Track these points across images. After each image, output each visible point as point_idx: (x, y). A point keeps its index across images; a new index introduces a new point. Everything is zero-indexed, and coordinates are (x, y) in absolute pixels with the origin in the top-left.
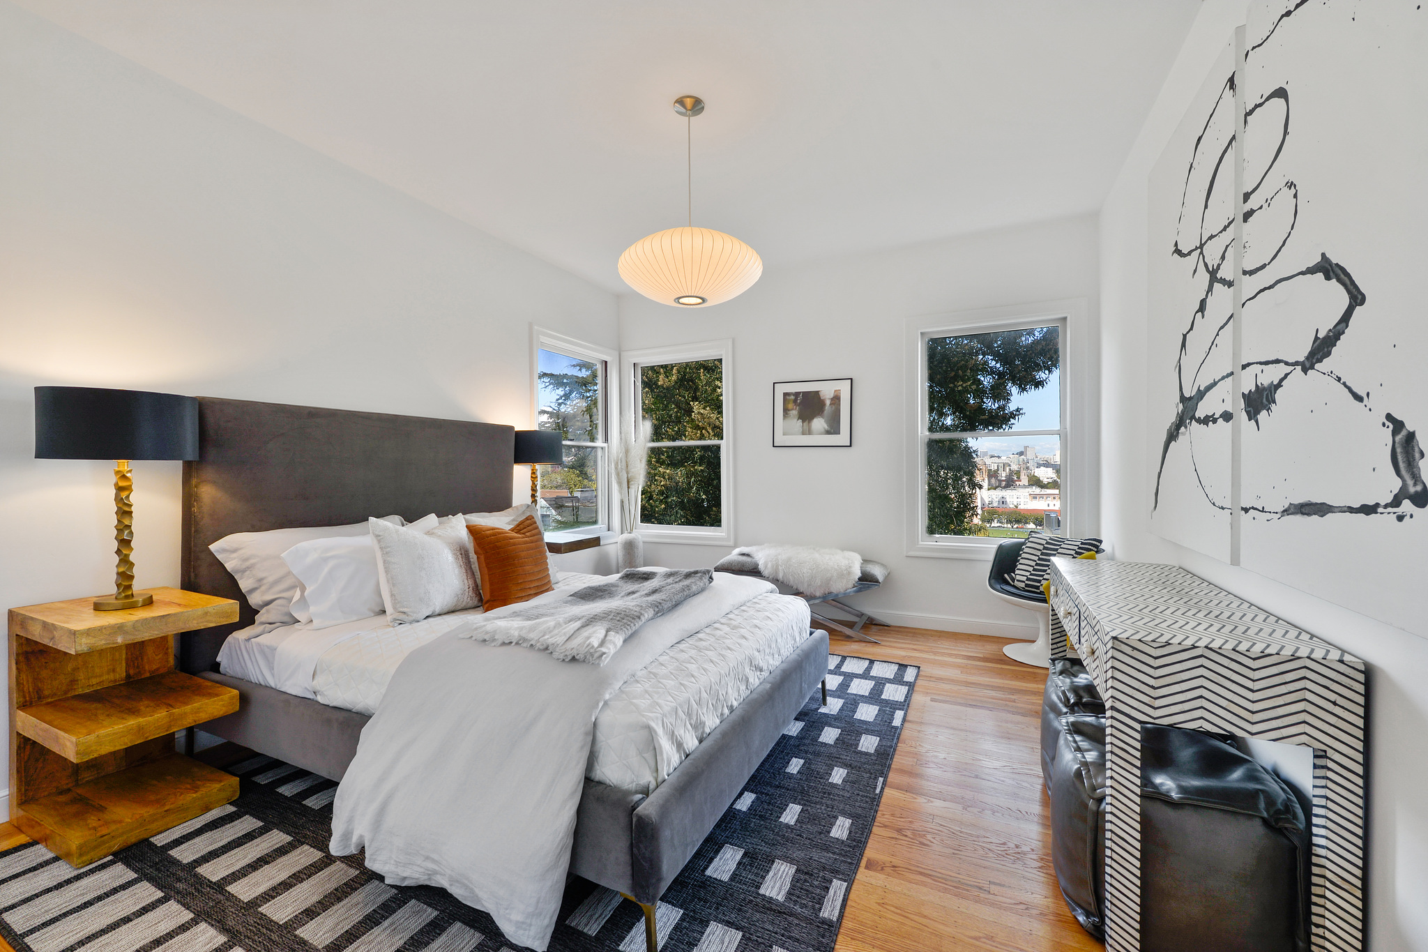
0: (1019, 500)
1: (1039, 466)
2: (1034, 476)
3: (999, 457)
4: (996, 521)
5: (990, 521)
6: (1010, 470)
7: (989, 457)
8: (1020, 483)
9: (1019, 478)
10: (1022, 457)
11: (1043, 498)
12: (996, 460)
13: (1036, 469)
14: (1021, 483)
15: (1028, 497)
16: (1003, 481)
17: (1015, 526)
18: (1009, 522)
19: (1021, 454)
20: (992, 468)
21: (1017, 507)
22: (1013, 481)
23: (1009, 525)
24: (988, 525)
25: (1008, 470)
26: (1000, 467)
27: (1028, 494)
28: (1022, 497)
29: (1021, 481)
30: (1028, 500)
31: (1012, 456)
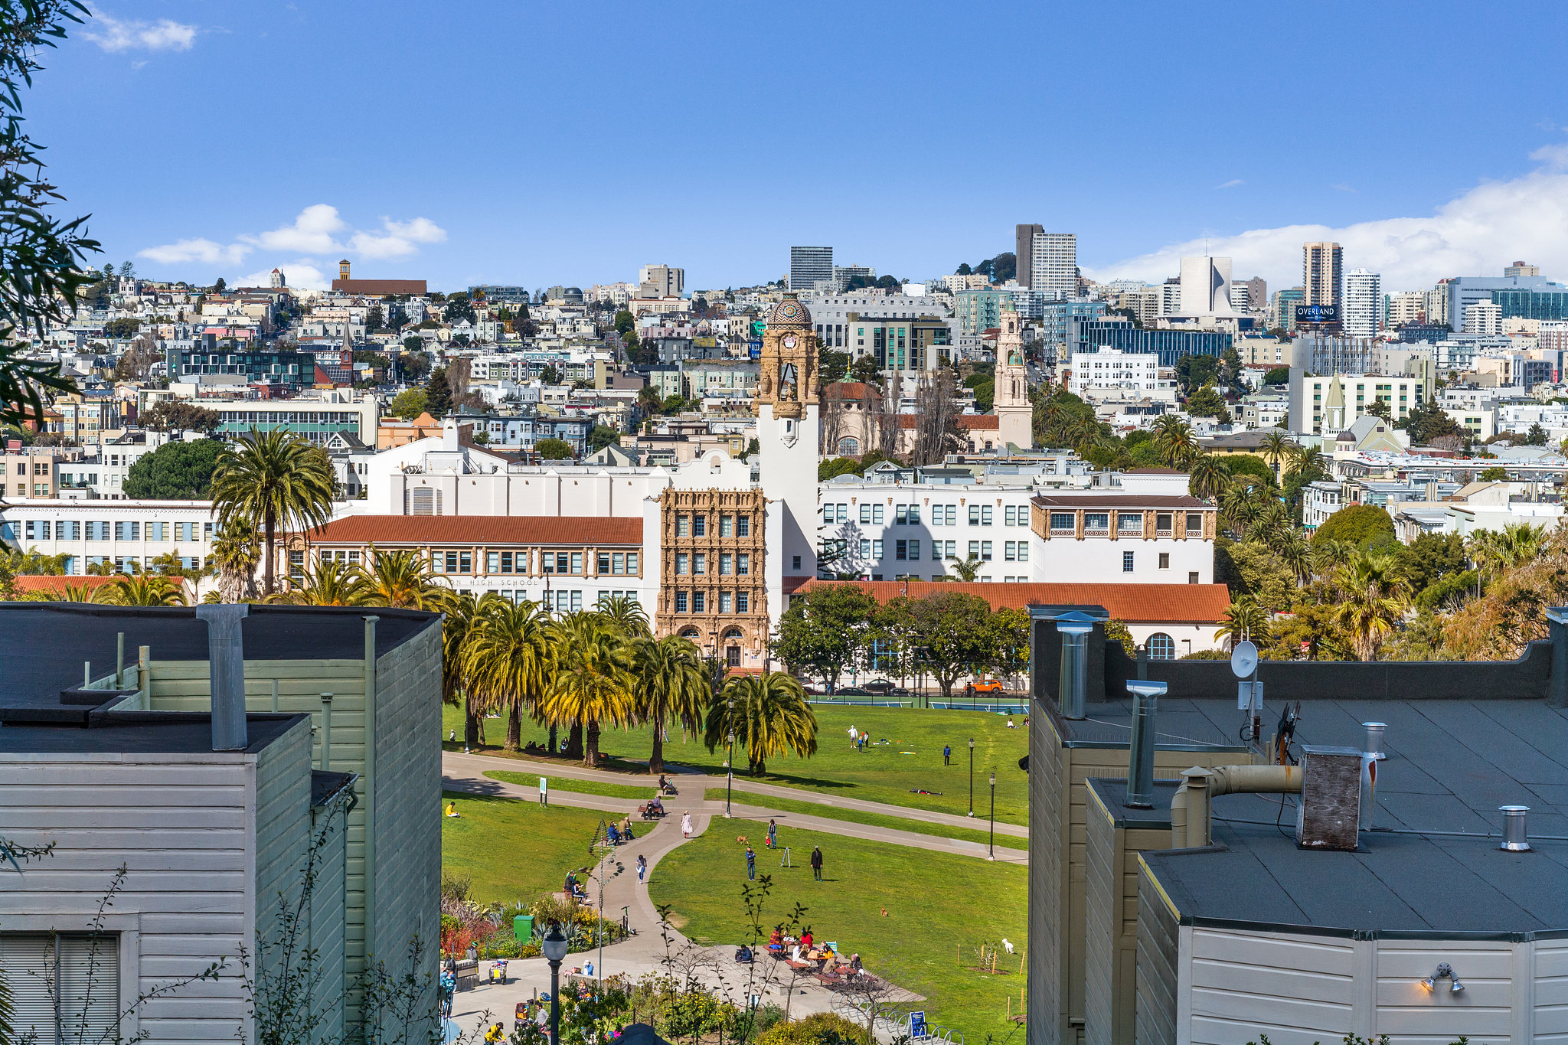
0: (979, 533)
1: (1092, 337)
2: (1065, 396)
3: (890, 285)
4: (859, 655)
5: (828, 658)
6: (943, 359)
7: (835, 283)
8: (988, 434)
9: (984, 404)
10: (1011, 285)
11: (1103, 522)
12: (874, 302)
13: (1078, 358)
14: (998, 438)
15: (1029, 514)
16: (908, 422)
17: (960, 684)
18: (929, 658)
19: (1003, 268)
20: (852, 348)
21: (967, 572)
22: (957, 425)
23: (931, 683)
24: (817, 684)
25: (932, 361)
26: (892, 345)
27: (1025, 499)
28: (998, 515)
29: (994, 424)
30: (1026, 534)
31: (955, 282)
